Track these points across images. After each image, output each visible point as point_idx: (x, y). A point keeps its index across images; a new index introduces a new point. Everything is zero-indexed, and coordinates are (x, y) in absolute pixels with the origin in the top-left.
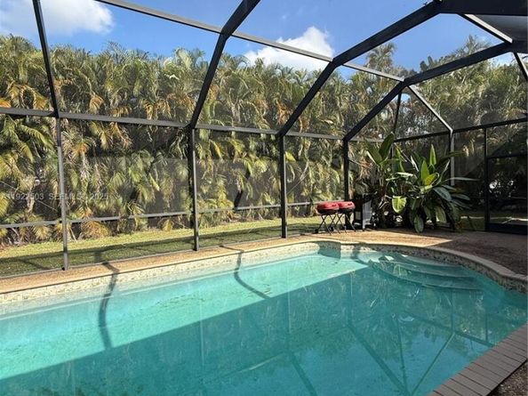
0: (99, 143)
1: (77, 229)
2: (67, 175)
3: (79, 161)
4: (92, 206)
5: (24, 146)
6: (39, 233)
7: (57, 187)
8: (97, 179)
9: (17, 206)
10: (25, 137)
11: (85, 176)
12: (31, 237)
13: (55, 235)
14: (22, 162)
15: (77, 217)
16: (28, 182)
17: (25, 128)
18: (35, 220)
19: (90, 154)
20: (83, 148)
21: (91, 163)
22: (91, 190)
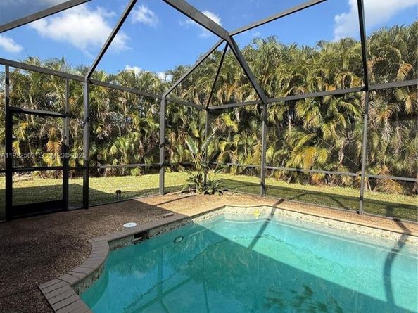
0: (403, 107)
1: (373, 183)
2: (370, 138)
3: (382, 125)
4: (389, 164)
5: (341, 116)
6: (344, 180)
7: (361, 147)
8: (397, 140)
9: (333, 158)
10: (342, 110)
11: (385, 137)
12: (339, 182)
13: (356, 184)
14: (338, 128)
15: (375, 172)
16: (341, 142)
17: (343, 104)
18: (343, 171)
19: (392, 119)
20: (386, 114)
21: (393, 126)
22: (390, 150)
